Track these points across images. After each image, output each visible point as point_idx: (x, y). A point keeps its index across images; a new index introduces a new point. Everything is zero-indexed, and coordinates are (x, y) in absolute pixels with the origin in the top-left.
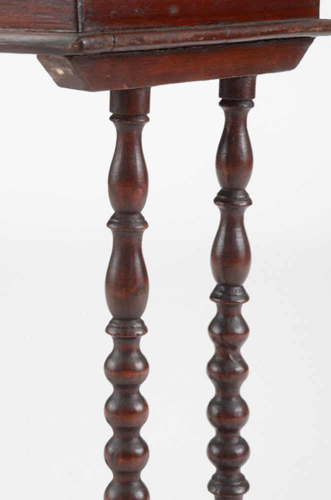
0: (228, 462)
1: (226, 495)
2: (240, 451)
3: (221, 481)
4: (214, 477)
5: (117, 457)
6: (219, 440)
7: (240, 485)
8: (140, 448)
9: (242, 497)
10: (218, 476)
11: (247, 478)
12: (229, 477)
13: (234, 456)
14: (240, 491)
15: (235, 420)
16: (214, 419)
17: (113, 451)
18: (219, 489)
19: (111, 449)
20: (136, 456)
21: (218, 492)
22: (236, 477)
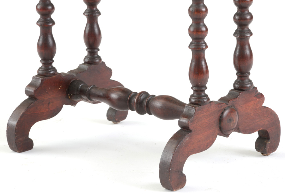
0: (243, 22)
1: (242, 37)
2: (248, 17)
3: (239, 31)
4: (236, 31)
5: (194, 12)
6: (239, 12)
7: (248, 33)
8: (204, 8)
9: (249, 38)
10: (238, 29)
11: (251, 31)
12: (243, 29)
13: (246, 19)
14: (249, 35)
15: (247, 2)
16: (237, 2)
17: (192, 9)
18: (238, 35)
19: (191, 9)
20: (202, 12)
21: (238, 36)
22: (246, 29)
